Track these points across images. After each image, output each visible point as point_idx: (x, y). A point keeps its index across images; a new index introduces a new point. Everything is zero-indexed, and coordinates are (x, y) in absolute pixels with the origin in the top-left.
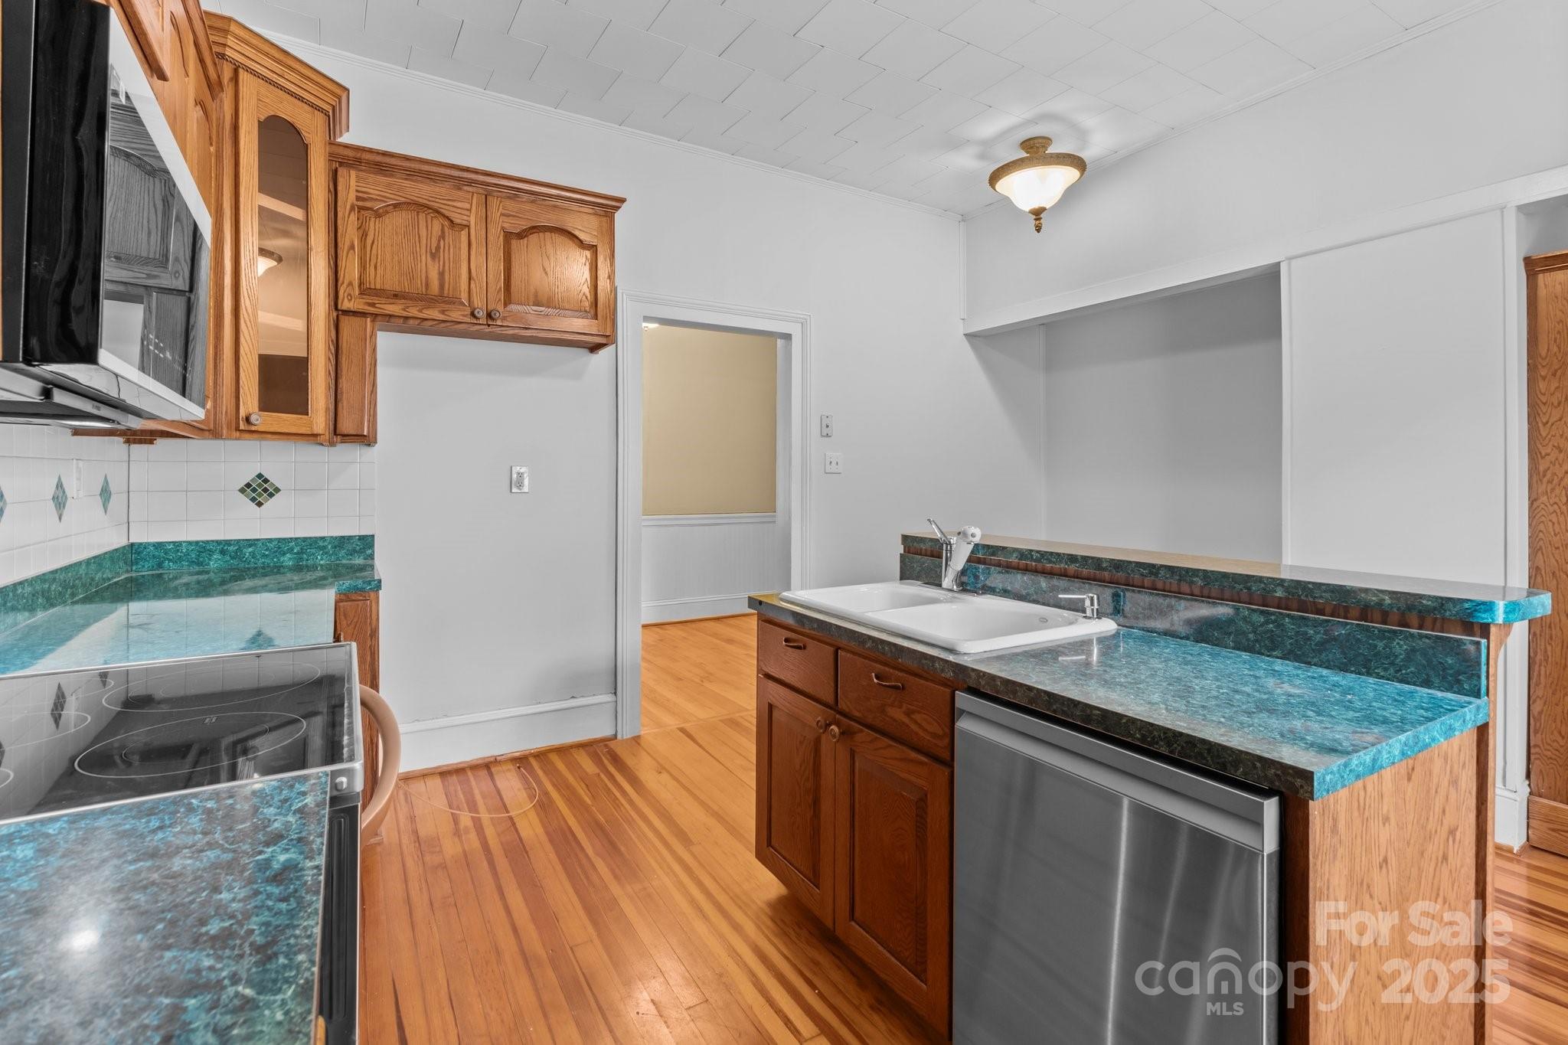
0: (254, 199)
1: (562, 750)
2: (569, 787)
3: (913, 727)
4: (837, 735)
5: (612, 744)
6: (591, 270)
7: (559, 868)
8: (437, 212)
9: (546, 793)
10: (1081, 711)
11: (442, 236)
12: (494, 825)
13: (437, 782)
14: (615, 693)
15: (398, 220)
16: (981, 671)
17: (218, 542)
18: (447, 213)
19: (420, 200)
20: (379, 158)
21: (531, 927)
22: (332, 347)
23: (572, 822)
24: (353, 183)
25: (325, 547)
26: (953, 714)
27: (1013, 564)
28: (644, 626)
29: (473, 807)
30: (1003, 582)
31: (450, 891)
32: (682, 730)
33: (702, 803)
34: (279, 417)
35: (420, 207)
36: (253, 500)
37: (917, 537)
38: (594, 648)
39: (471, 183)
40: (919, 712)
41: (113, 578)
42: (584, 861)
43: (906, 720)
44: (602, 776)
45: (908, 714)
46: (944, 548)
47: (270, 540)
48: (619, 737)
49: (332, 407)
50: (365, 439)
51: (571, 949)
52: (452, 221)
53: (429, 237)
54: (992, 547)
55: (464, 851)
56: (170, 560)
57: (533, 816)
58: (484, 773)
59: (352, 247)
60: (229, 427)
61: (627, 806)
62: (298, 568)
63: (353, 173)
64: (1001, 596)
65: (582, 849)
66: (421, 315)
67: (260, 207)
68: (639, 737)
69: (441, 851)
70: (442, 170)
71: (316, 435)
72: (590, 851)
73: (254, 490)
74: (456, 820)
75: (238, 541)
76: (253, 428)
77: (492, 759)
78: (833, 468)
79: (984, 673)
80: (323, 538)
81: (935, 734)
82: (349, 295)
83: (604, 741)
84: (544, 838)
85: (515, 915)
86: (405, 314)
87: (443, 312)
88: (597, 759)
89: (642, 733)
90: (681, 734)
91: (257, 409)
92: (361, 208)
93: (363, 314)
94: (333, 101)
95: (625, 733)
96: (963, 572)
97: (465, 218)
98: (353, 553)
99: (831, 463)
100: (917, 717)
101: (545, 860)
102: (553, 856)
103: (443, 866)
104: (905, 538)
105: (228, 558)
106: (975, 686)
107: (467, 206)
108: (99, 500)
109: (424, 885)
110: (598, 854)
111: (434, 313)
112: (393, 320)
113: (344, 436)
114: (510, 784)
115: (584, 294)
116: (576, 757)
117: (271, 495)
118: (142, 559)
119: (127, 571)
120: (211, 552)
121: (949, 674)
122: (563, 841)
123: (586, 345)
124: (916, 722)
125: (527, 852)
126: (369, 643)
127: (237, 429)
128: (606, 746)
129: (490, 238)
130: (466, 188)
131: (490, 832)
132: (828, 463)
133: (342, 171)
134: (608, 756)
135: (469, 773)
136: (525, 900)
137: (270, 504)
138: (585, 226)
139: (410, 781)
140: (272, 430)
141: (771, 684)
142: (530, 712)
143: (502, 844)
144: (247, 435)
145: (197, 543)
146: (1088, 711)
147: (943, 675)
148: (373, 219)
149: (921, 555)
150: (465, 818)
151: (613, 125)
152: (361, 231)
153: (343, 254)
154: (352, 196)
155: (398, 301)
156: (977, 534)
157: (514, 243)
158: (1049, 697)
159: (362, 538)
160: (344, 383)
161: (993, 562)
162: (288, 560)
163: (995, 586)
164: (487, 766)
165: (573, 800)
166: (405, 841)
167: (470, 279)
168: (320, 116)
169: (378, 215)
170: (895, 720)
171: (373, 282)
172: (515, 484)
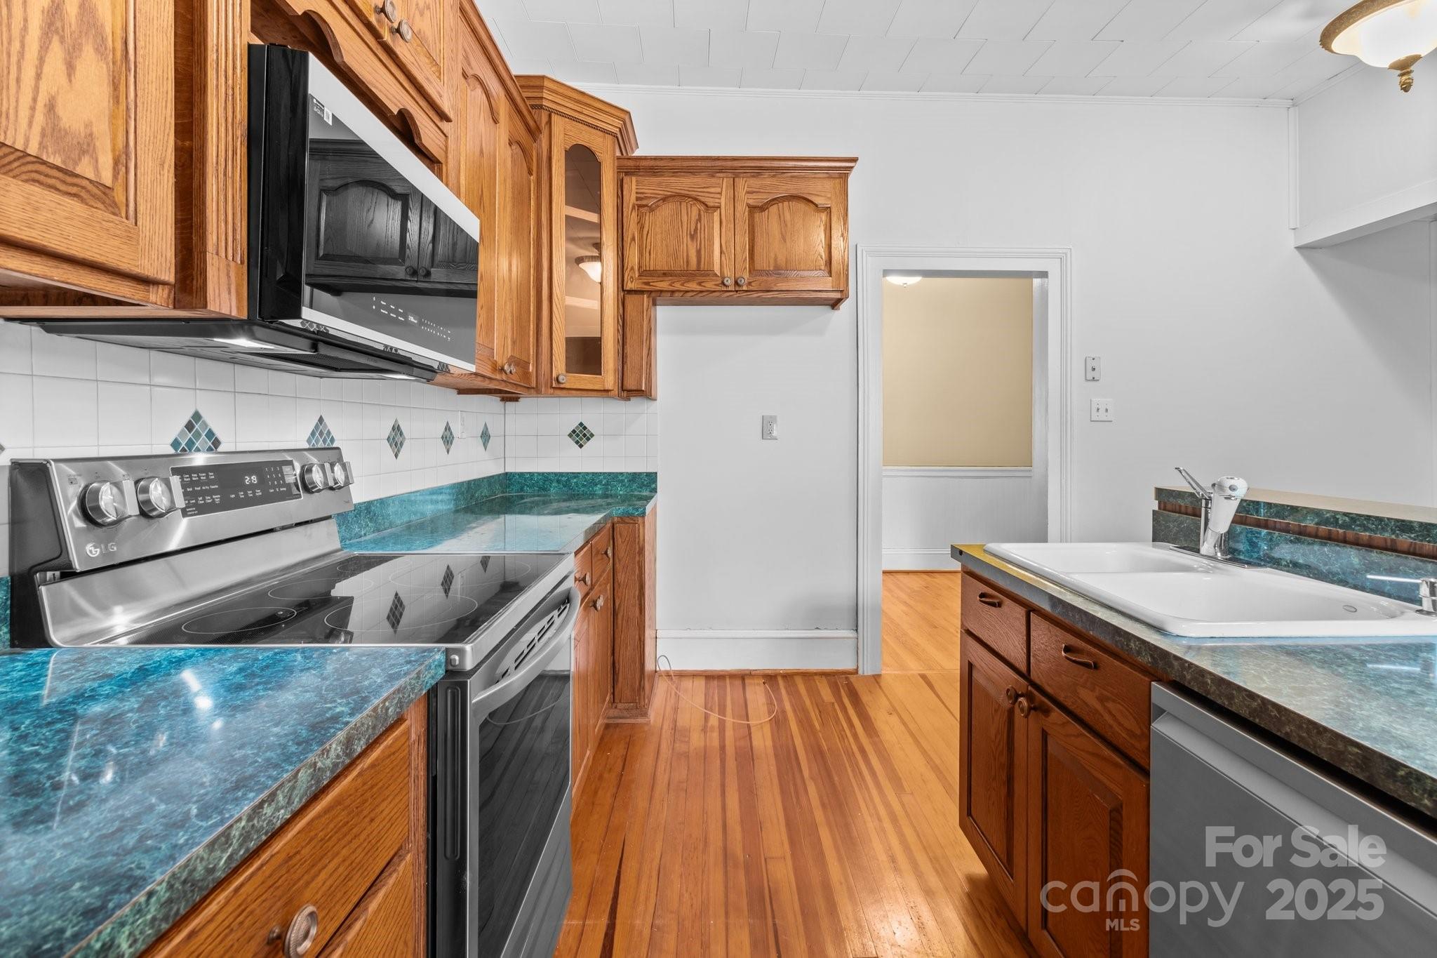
0: (562, 210)
1: (807, 676)
2: (804, 710)
3: (1107, 717)
4: (1026, 709)
5: (853, 678)
6: (825, 230)
7: (776, 781)
8: (696, 199)
9: (784, 712)
10: (1330, 743)
11: (699, 220)
12: (734, 730)
13: (701, 683)
14: (857, 630)
15: (667, 210)
16: (1186, 661)
17: (556, 474)
18: (702, 199)
19: (683, 192)
20: (652, 163)
21: (738, 829)
22: (620, 320)
23: (798, 742)
24: (634, 187)
25: (623, 481)
26: (1148, 712)
27: (1308, 530)
28: (885, 572)
29: (722, 711)
30: (1292, 553)
31: (685, 777)
32: (923, 677)
33: (924, 752)
34: (580, 377)
35: (681, 197)
36: (577, 442)
37: (1174, 491)
38: (837, 586)
39: (722, 170)
40: (1114, 701)
41: (490, 496)
42: (799, 781)
43: (1098, 706)
44: (836, 704)
45: (1101, 699)
46: (1203, 505)
47: (587, 474)
48: (860, 672)
49: (620, 369)
50: (645, 393)
51: (765, 859)
52: (706, 205)
53: (689, 221)
54: (1276, 505)
55: (705, 746)
56: (528, 486)
57: (767, 730)
58: (738, 683)
59: (633, 239)
60: (546, 386)
61: (851, 740)
62: (605, 496)
63: (634, 179)
64: (1288, 571)
65: (801, 771)
66: (683, 288)
67: (567, 217)
68: (879, 676)
69: (688, 742)
70: (699, 163)
71: (608, 391)
72: (806, 773)
73: (578, 435)
74: (706, 717)
75: (568, 473)
76: (562, 386)
77: (748, 672)
78: (1102, 416)
79: (1191, 664)
80: (621, 473)
81: (1132, 731)
82: (632, 277)
83: (845, 674)
84: (770, 751)
85: (729, 814)
86: (671, 288)
87: (700, 284)
88: (835, 689)
89: (883, 672)
90: (921, 680)
91: (564, 372)
92: (640, 206)
93: (641, 292)
94: (618, 123)
95: (867, 669)
96: (1230, 535)
97: (717, 201)
98: (642, 486)
99: (1098, 409)
100: (1110, 705)
101: (766, 771)
102: (774, 769)
103: (686, 755)
104: (1160, 492)
105: (561, 486)
106: (1178, 679)
107: (718, 190)
108: (480, 441)
109: (668, 766)
110: (812, 778)
111: (693, 286)
112: (663, 294)
113: (628, 391)
114: (757, 695)
115: (819, 254)
116: (818, 684)
117: (588, 439)
118: (512, 484)
119: (503, 492)
120: (551, 481)
121: (1145, 659)
122: (786, 758)
123: (826, 302)
124: (1110, 713)
125: (753, 760)
126: (637, 559)
127: (552, 387)
128: (846, 678)
129: (737, 214)
130: (718, 175)
131: (729, 733)
132: (1094, 410)
133: (627, 179)
134: (846, 689)
135: (728, 681)
136: (740, 802)
137: (589, 445)
138: (822, 191)
139: (683, 679)
140: (575, 387)
141: (971, 641)
142: (779, 636)
143: (736, 748)
144: (558, 392)
145: (543, 473)
146: (1341, 746)
147: (1140, 659)
148: (648, 214)
149: (1180, 513)
150: (714, 719)
151: (854, 92)
152: (640, 225)
153: (627, 246)
154: (634, 196)
155: (666, 279)
156: (1242, 489)
157: (757, 215)
158: (1279, 713)
159: (648, 474)
160: (628, 350)
161: (1278, 526)
162: (598, 490)
163: (1281, 557)
164: (742, 677)
165: (805, 723)
166: (666, 727)
167: (721, 253)
168: (609, 137)
169: (652, 210)
170: (1087, 705)
171: (648, 265)
172: (766, 431)
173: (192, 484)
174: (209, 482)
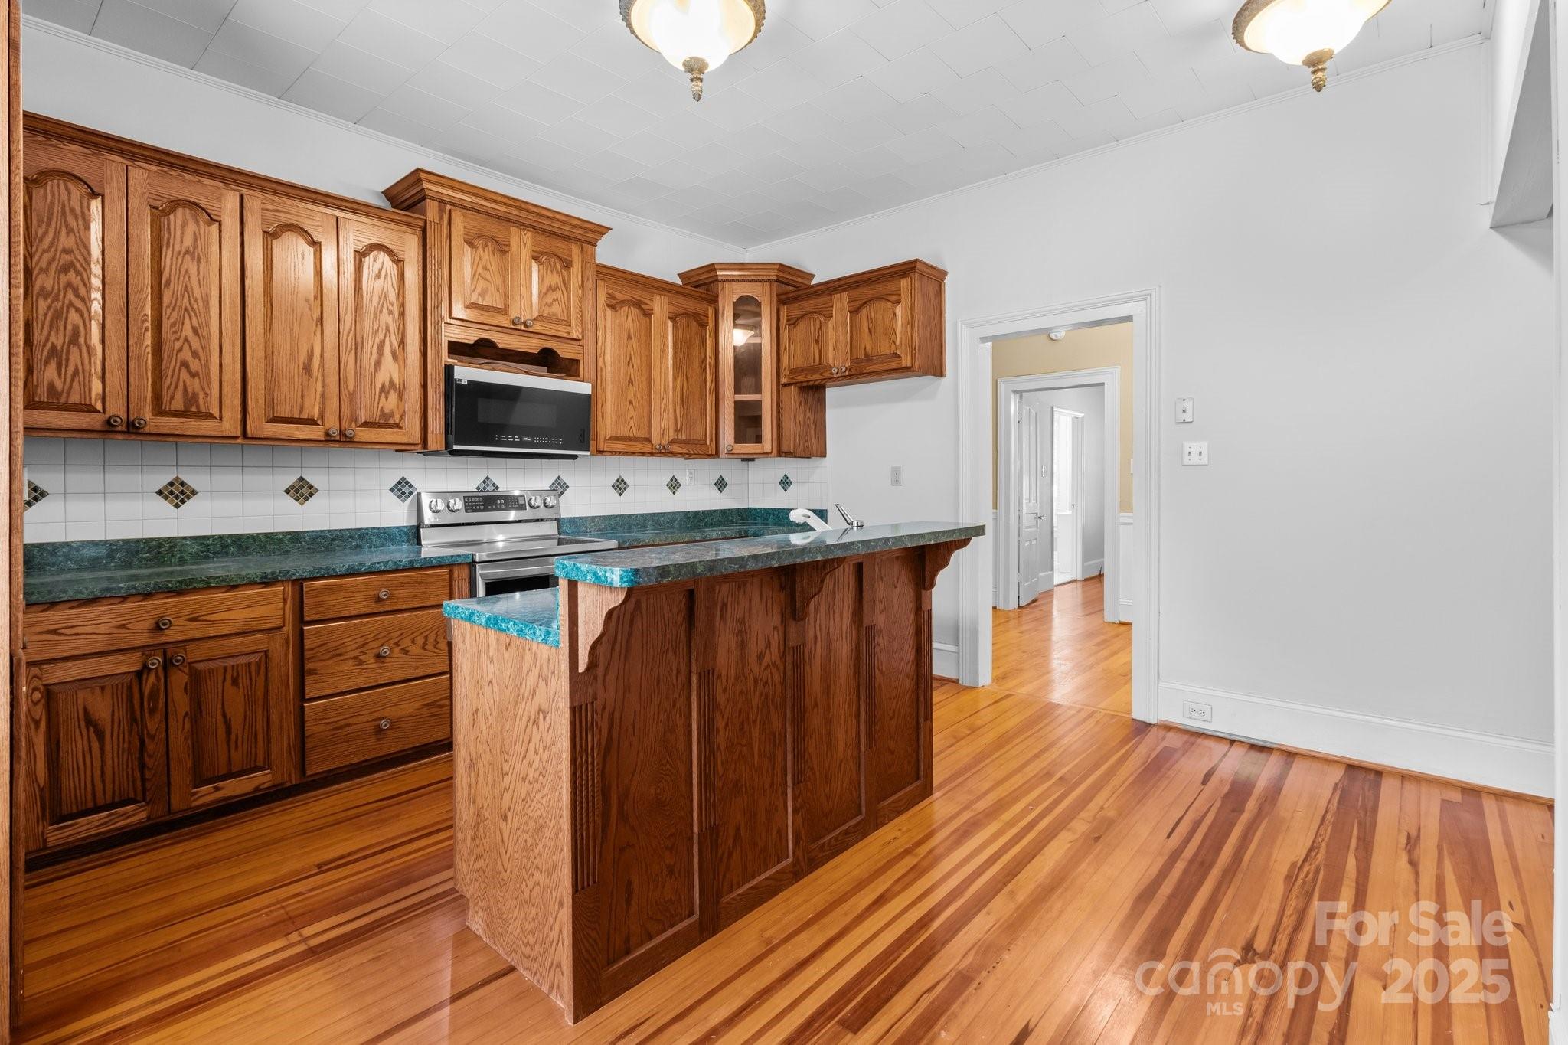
8: (819, 314)
11: (820, 328)
14: (958, 646)
15: (803, 324)
19: (811, 310)
24: (786, 312)
34: (745, 446)
35: (811, 314)
36: (783, 488)
39: (834, 289)
48: (961, 682)
49: (777, 438)
52: (824, 317)
53: (815, 331)
59: (785, 349)
66: (812, 379)
73: (783, 483)
76: (731, 452)
78: (1195, 459)
82: (785, 375)
83: (948, 681)
86: (806, 380)
87: (821, 374)
91: (734, 442)
92: (789, 325)
93: (791, 385)
95: (966, 682)
97: (830, 313)
99: (1190, 453)
107: (832, 304)
111: (818, 376)
113: (784, 453)
117: (789, 486)
127: (725, 454)
129: (842, 319)
130: (831, 293)
132: (1185, 454)
137: (790, 489)
138: (895, 291)
140: (741, 452)
148: (793, 330)
152: (789, 338)
153: (782, 353)
154: (786, 319)
155: (803, 373)
157: (854, 318)
167: (833, 349)
169: (795, 326)
171: (794, 365)
172: (896, 481)
173: (468, 502)
174: (479, 501)
